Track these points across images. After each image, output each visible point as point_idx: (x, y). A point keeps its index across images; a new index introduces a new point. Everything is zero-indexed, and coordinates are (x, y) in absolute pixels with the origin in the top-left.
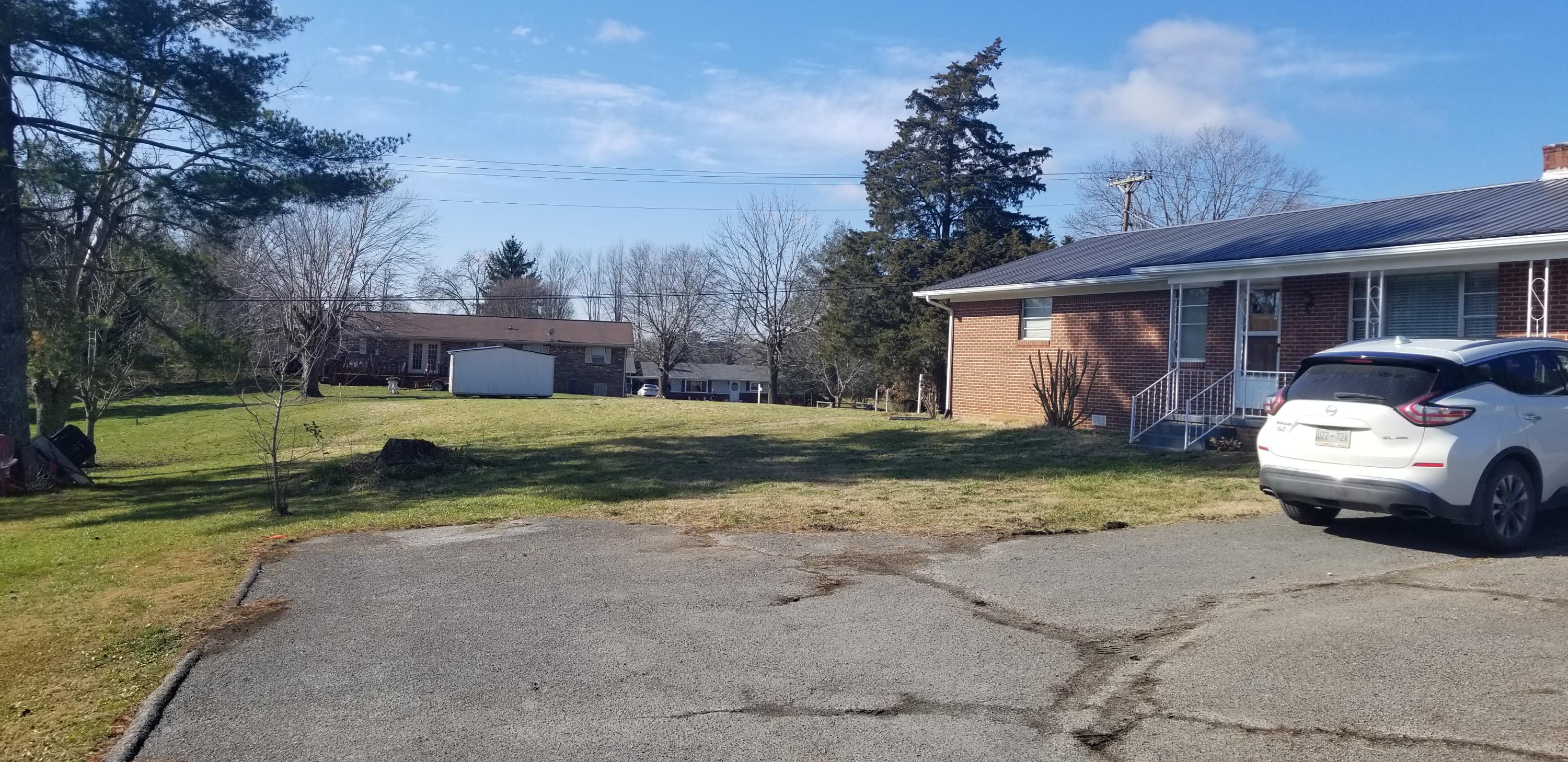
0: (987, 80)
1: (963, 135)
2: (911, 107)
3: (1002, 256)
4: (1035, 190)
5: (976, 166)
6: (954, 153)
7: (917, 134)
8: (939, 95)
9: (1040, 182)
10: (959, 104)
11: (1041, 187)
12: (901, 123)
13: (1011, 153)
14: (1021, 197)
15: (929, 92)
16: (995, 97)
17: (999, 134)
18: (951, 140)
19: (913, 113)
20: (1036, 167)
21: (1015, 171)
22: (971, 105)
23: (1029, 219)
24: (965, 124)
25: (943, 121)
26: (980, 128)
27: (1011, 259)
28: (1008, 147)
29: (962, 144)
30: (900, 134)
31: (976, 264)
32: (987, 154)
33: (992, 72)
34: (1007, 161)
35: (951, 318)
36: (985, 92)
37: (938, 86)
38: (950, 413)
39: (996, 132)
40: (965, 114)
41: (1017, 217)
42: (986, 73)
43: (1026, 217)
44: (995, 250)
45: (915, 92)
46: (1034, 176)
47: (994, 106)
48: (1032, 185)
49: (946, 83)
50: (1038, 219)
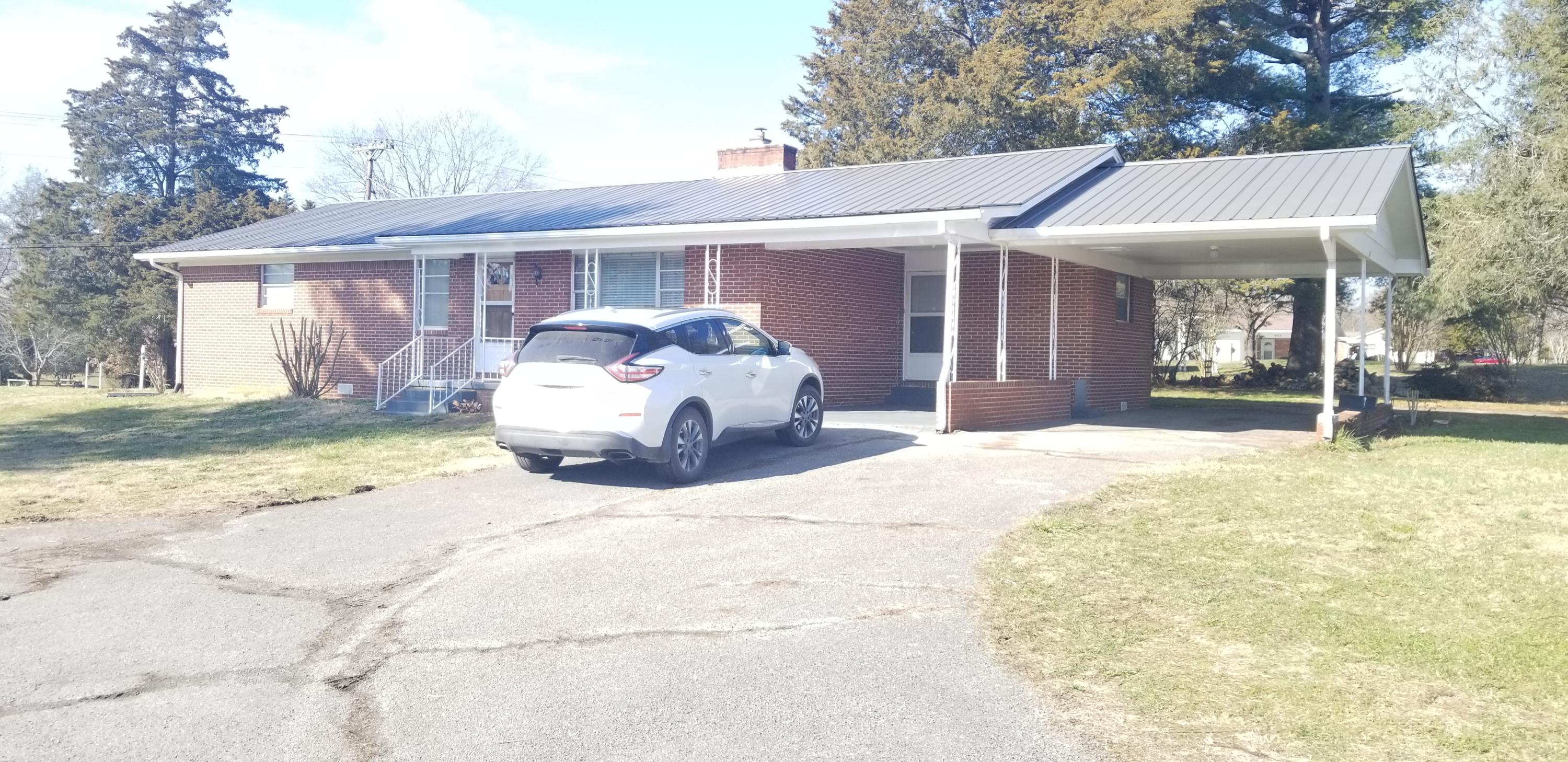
0: (215, 27)
1: (188, 83)
2: (124, 45)
3: (237, 217)
4: (273, 150)
5: (204, 118)
6: (177, 102)
7: (133, 76)
8: (158, 35)
9: (278, 142)
10: (182, 49)
11: (279, 147)
12: (112, 62)
13: (243, 108)
14: (256, 156)
15: (146, 31)
16: (224, 46)
17: (230, 87)
18: (174, 88)
19: (127, 52)
20: (273, 126)
21: (249, 127)
22: (198, 51)
23: (266, 180)
24: (190, 71)
25: (165, 66)
26: (208, 79)
27: (247, 222)
28: (240, 101)
29: (187, 93)
30: (113, 75)
31: (207, 225)
32: (217, 107)
33: (220, 19)
34: (239, 117)
35: (180, 283)
36: (213, 39)
37: (157, 25)
38: (181, 386)
39: (226, 84)
40: (190, 60)
41: (253, 177)
42: (213, 18)
43: (263, 178)
44: (229, 210)
45: (129, 29)
46: (270, 136)
47: (224, 55)
48: (268, 144)
49: (167, 23)
50: (277, 180)
